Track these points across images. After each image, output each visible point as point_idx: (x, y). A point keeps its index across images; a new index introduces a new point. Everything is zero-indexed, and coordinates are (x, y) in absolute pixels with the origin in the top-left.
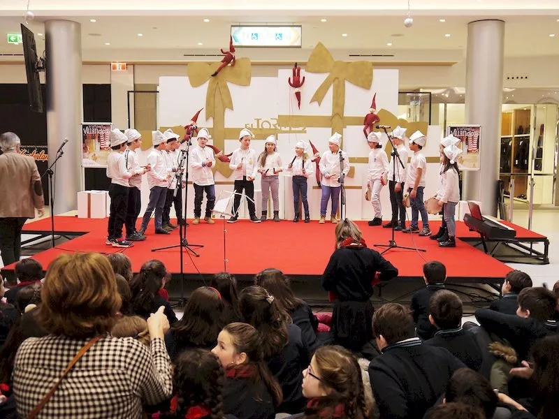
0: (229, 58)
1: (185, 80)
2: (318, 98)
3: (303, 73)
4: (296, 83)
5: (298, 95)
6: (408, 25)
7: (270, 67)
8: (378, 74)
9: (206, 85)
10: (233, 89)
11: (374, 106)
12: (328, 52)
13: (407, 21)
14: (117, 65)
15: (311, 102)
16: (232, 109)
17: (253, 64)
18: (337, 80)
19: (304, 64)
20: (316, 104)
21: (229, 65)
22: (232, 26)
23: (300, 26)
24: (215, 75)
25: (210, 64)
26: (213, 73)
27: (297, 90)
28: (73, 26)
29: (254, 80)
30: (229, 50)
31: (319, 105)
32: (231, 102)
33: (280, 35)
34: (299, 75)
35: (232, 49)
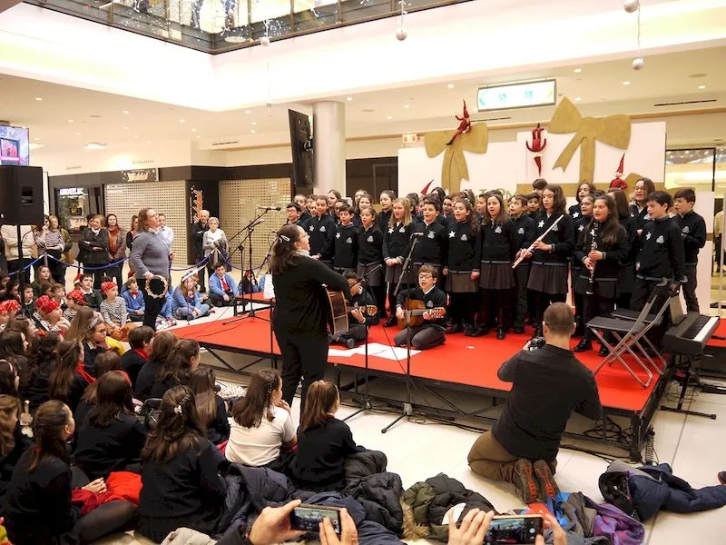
0: (465, 125)
2: (562, 162)
3: (544, 135)
4: (537, 147)
5: (538, 160)
6: (637, 68)
7: (511, 131)
8: (636, 128)
9: (442, 154)
10: (469, 157)
11: (621, 169)
12: (574, 108)
13: (637, 62)
14: (408, 136)
15: (554, 168)
16: (468, 179)
17: (490, 129)
18: (585, 141)
19: (546, 124)
20: (560, 169)
21: (464, 132)
22: (480, 89)
23: (554, 80)
24: (450, 143)
25: (446, 132)
26: (448, 142)
27: (536, 154)
28: (335, 105)
29: (491, 147)
30: (463, 116)
31: (564, 170)
32: (466, 171)
33: (530, 93)
34: (539, 137)
35: (466, 115)
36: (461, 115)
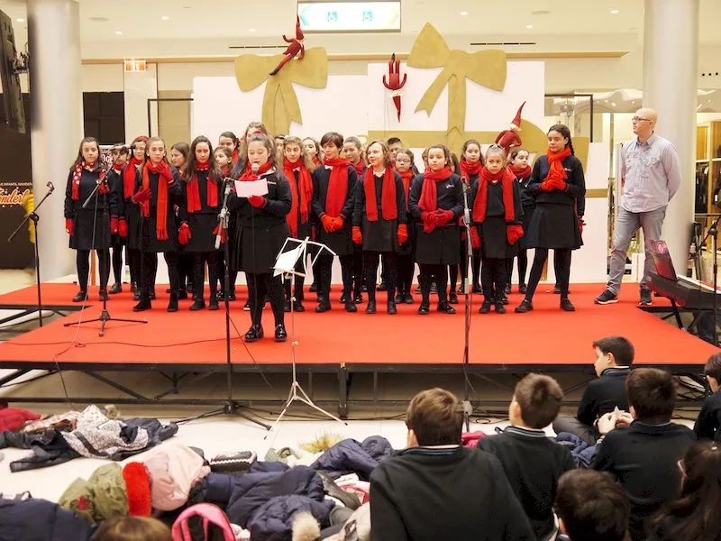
0: (295, 49)
1: (230, 82)
2: (427, 104)
3: (404, 68)
4: (395, 83)
5: (397, 100)
7: (359, 62)
8: (512, 66)
9: (262, 88)
10: (304, 95)
12: (440, 37)
14: (133, 63)
15: (416, 111)
16: (300, 123)
17: (331, 59)
18: (453, 78)
19: (405, 58)
20: (423, 114)
21: (296, 58)
22: (299, 2)
23: (399, 1)
24: (274, 74)
25: (267, 57)
26: (272, 71)
27: (396, 93)
28: (67, 6)
29: (332, 80)
30: (295, 37)
31: (429, 114)
32: (298, 112)
33: (370, 13)
34: (398, 71)
35: (300, 35)
36: (292, 35)
